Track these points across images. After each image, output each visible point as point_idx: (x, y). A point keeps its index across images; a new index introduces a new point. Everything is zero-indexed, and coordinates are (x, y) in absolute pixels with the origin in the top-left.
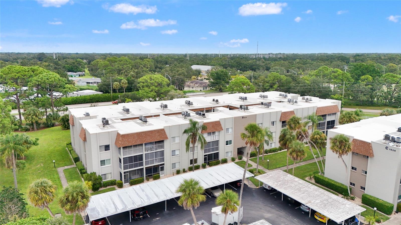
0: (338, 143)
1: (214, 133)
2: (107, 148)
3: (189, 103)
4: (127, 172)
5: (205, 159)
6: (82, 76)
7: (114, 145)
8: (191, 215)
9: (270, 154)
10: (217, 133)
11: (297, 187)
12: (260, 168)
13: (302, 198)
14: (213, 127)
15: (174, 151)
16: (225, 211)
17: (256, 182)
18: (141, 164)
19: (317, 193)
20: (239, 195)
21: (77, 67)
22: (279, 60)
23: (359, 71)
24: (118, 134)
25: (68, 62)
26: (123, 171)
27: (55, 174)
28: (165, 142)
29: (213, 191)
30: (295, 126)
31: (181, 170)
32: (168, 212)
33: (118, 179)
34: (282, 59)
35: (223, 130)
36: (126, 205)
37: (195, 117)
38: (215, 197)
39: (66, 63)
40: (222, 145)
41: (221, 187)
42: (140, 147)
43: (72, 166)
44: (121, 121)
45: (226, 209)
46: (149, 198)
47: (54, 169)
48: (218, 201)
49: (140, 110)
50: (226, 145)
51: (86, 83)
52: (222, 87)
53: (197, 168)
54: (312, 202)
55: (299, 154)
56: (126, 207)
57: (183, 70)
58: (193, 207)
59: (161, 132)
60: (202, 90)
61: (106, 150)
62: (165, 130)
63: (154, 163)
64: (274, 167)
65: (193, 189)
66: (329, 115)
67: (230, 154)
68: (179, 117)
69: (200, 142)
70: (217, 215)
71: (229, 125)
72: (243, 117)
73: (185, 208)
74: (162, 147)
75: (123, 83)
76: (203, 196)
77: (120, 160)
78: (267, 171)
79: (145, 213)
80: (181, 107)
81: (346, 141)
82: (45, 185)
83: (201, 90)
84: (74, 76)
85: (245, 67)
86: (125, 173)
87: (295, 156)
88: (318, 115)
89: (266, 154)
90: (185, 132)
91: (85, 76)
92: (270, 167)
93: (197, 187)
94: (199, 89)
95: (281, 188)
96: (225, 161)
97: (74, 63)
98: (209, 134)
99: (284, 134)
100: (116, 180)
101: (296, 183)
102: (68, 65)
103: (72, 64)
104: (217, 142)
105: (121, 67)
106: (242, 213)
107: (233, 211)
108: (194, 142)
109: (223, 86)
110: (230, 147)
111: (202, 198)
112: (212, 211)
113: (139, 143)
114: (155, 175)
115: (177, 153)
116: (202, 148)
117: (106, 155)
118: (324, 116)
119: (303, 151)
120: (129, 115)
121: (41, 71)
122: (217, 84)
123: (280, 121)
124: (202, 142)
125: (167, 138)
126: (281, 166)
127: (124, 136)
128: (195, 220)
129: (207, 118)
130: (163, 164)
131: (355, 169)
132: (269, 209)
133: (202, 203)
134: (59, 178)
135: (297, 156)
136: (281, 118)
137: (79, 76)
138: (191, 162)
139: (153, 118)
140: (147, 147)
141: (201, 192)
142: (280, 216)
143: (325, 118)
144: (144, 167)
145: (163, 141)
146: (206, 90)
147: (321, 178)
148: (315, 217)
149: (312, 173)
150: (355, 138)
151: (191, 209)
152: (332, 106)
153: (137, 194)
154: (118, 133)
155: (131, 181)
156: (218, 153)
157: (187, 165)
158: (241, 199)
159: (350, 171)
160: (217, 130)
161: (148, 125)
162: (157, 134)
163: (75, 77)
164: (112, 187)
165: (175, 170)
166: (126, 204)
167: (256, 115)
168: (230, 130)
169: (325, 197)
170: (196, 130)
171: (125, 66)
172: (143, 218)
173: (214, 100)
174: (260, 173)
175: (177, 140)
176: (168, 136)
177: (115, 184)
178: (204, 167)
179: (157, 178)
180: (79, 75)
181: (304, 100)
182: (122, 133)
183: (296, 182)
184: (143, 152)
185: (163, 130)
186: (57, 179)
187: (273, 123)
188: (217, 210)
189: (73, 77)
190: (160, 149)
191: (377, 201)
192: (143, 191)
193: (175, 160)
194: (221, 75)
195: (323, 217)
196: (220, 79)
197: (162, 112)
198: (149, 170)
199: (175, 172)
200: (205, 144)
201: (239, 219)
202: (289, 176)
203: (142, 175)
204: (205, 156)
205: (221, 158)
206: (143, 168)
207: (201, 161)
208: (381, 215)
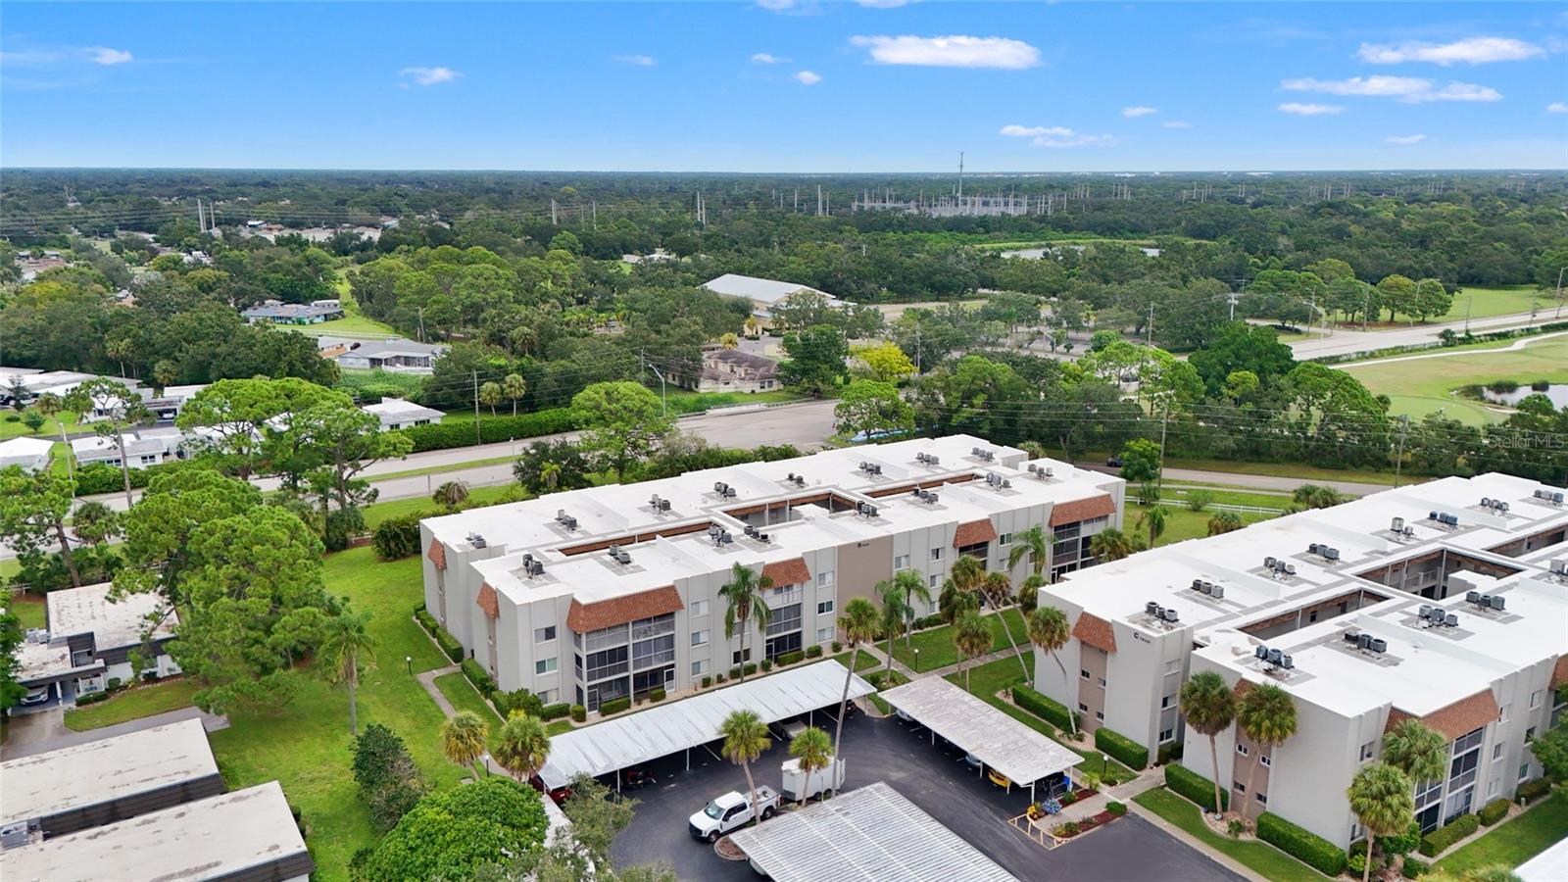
0: (1041, 627)
1: (789, 587)
2: (550, 633)
3: (725, 492)
4: (595, 686)
5: (769, 649)
6: (335, 319)
7: (565, 626)
8: (745, 775)
9: (930, 629)
10: (796, 588)
11: (964, 716)
12: (897, 667)
13: (968, 740)
14: (786, 573)
15: (696, 635)
16: (805, 766)
17: (882, 705)
18: (625, 668)
19: (1002, 728)
20: (834, 737)
21: (311, 283)
22: (1037, 225)
23: (1227, 351)
24: (575, 603)
25: (277, 262)
26: (585, 685)
27: (419, 691)
28: (676, 615)
29: (786, 727)
30: (966, 580)
31: (714, 677)
32: (692, 772)
33: (572, 702)
34: (1049, 223)
35: (810, 579)
36: (611, 761)
37: (741, 541)
38: (788, 740)
39: (271, 264)
40: (809, 613)
41: (803, 718)
42: (622, 630)
43: (450, 670)
44: (563, 556)
45: (807, 763)
46: (654, 745)
47: (409, 677)
48: (793, 747)
49: (600, 516)
50: (820, 612)
51: (367, 362)
52: (819, 383)
53: (751, 670)
54: (986, 746)
55: (976, 641)
56: (611, 762)
57: (695, 323)
58: (749, 762)
59: (669, 593)
60: (758, 390)
61: (547, 638)
62: (677, 588)
63: (651, 664)
64: (932, 664)
65: (749, 728)
66: (1087, 522)
67: (828, 635)
68: (703, 542)
69: (758, 618)
70: (792, 775)
71: (828, 566)
72: (859, 545)
73: (734, 762)
74: (671, 626)
75: (511, 386)
76: (765, 740)
77: (578, 660)
78: (912, 676)
79: (646, 775)
80: (705, 502)
81: (1056, 622)
82: (473, 723)
83: (753, 392)
84: (307, 321)
85: (904, 278)
86: (589, 688)
87: (967, 645)
88: (1054, 524)
89: (918, 631)
90: (724, 590)
91: (344, 317)
92: (920, 665)
93: (755, 724)
94: (747, 388)
95: (929, 718)
96: (816, 653)
97: (298, 266)
98: (779, 590)
99: (948, 592)
100: (569, 705)
101: (964, 707)
102: (280, 275)
103: (294, 270)
104: (797, 609)
105: (478, 297)
106: (843, 772)
107: (821, 765)
108: (743, 615)
109: (823, 381)
110: (829, 619)
111: (764, 743)
112: (784, 768)
113: (621, 621)
114: (654, 692)
115: (703, 637)
116: (761, 627)
117: (548, 649)
118: (1074, 526)
119: (985, 634)
120: (575, 535)
121: (311, 394)
122: (805, 372)
123: (955, 546)
124: (761, 616)
125: (681, 606)
126: (949, 661)
127: (589, 607)
128: (751, 783)
129: (773, 543)
130: (673, 666)
131: (1088, 675)
132: (900, 762)
133: (764, 753)
134: (432, 700)
135: (972, 645)
136: (956, 540)
137: (326, 320)
138: (737, 657)
139: (637, 544)
140: (638, 627)
141: (763, 732)
142: (922, 777)
143: (1078, 530)
144: (632, 672)
145: (672, 614)
146: (771, 389)
147: (1026, 693)
148: (991, 777)
149: (1010, 681)
150: (1086, 610)
151: (745, 763)
152: (1094, 499)
153: (629, 736)
154: (574, 600)
155: (603, 705)
156: (800, 633)
157: (726, 665)
158: (837, 743)
159: (1078, 681)
160: (796, 580)
161: (632, 572)
162: (659, 599)
163: (311, 323)
164: (561, 719)
165: (698, 678)
166: (611, 756)
167: (892, 536)
168: (829, 578)
169: (1017, 737)
170: (749, 588)
171: (492, 294)
172: (645, 784)
173: (791, 477)
174: (896, 680)
175: (704, 609)
176: (684, 603)
177: (567, 714)
178: (766, 667)
179: (659, 697)
180: (325, 315)
181: (1034, 474)
182: (584, 601)
183: (965, 703)
184: (627, 639)
185: (671, 589)
186: (428, 703)
187: (936, 553)
188: (791, 765)
189: (304, 324)
190: (665, 630)
191: (1119, 743)
192: (639, 729)
193: (698, 654)
194: (817, 346)
195: (1001, 777)
196: (813, 357)
197: (657, 522)
198: (640, 679)
199: (699, 682)
200: (767, 617)
201: (834, 781)
202: (955, 690)
203: (626, 690)
204: (768, 641)
205: (807, 644)
206: (628, 677)
207: (758, 655)
208: (1124, 770)
